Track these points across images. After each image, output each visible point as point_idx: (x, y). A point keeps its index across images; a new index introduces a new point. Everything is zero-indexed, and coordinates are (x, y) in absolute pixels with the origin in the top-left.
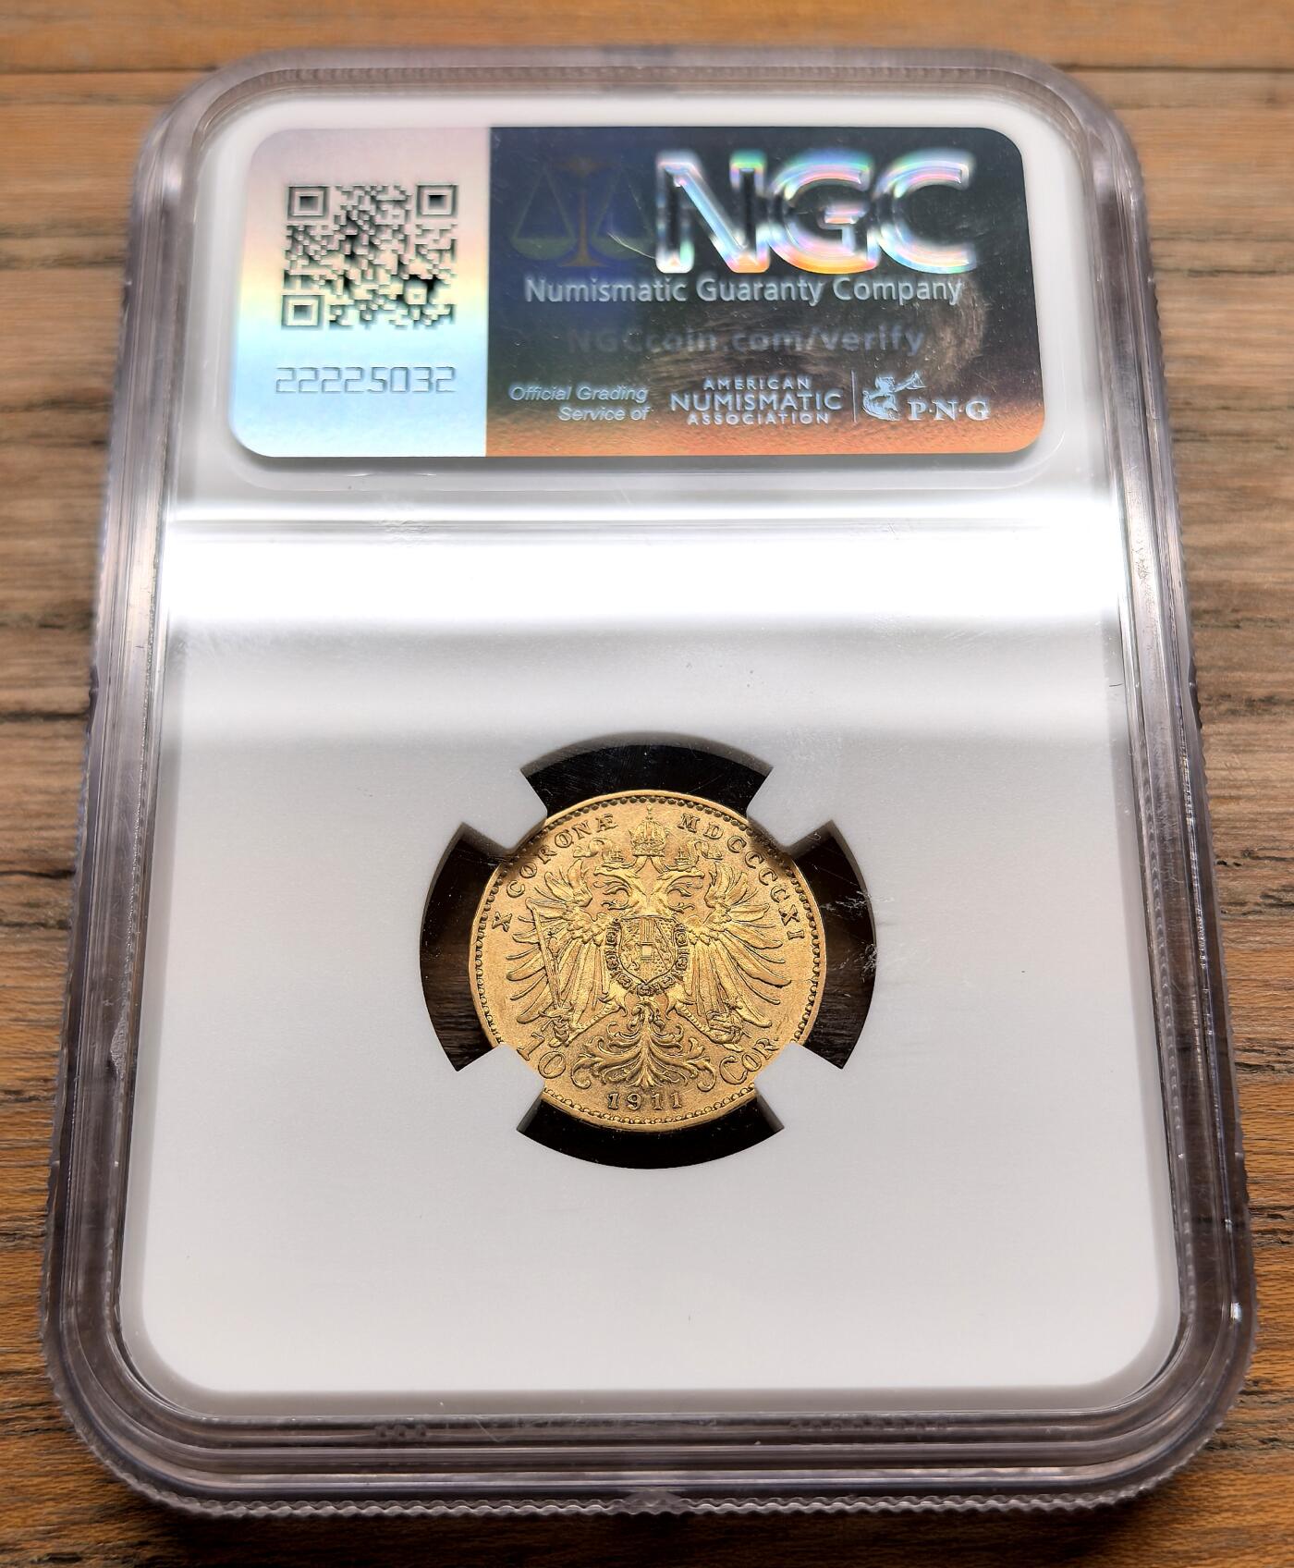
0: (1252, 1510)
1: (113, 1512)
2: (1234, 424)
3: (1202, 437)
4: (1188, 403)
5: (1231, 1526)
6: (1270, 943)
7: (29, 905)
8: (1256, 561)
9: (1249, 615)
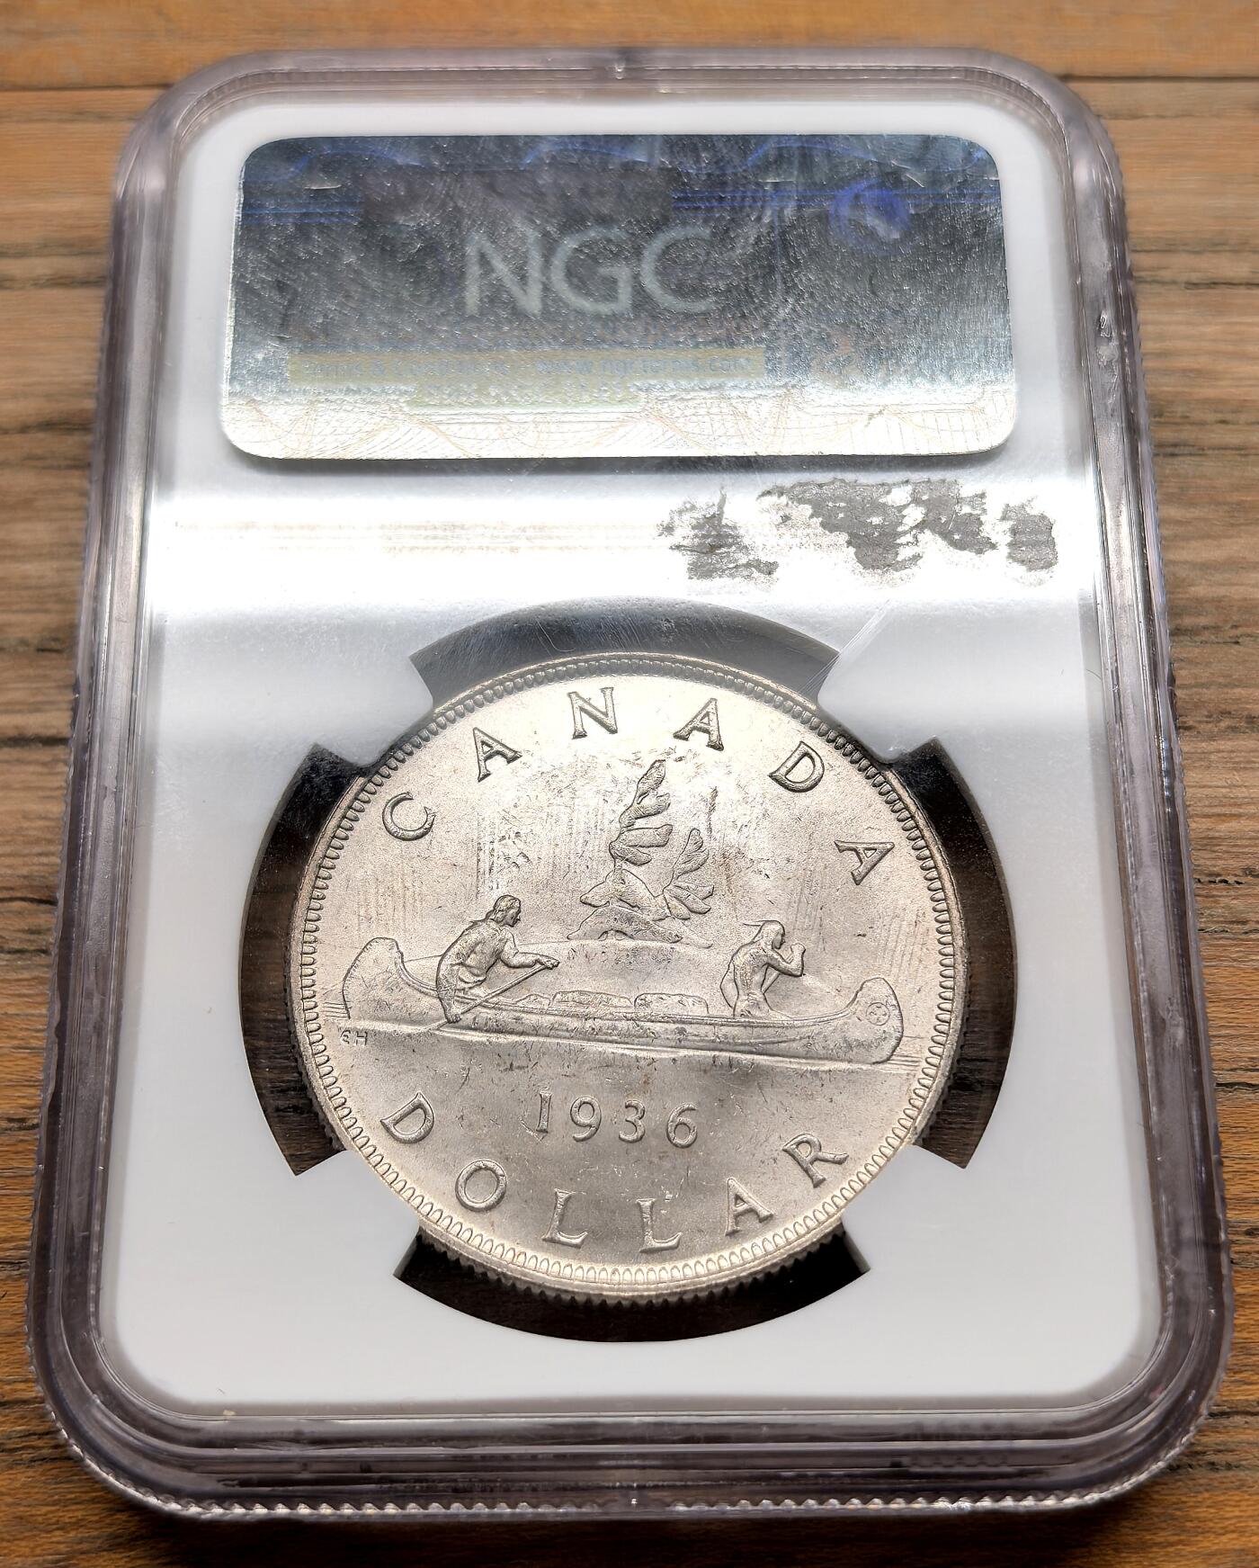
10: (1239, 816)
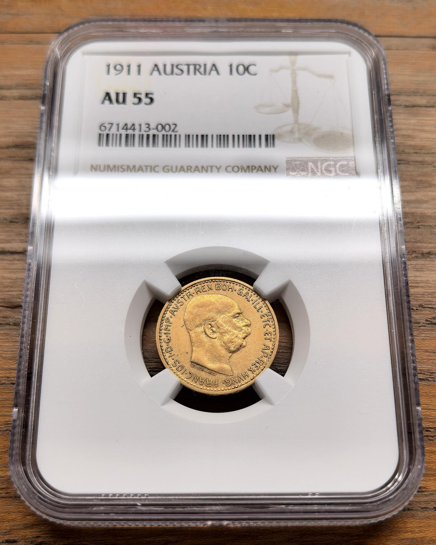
0: (418, 532)
1: (28, 526)
2: (419, 158)
3: (408, 163)
4: (404, 151)
5: (410, 537)
6: (428, 337)
7: (4, 317)
8: (425, 205)
9: (423, 224)
10: (418, 287)
